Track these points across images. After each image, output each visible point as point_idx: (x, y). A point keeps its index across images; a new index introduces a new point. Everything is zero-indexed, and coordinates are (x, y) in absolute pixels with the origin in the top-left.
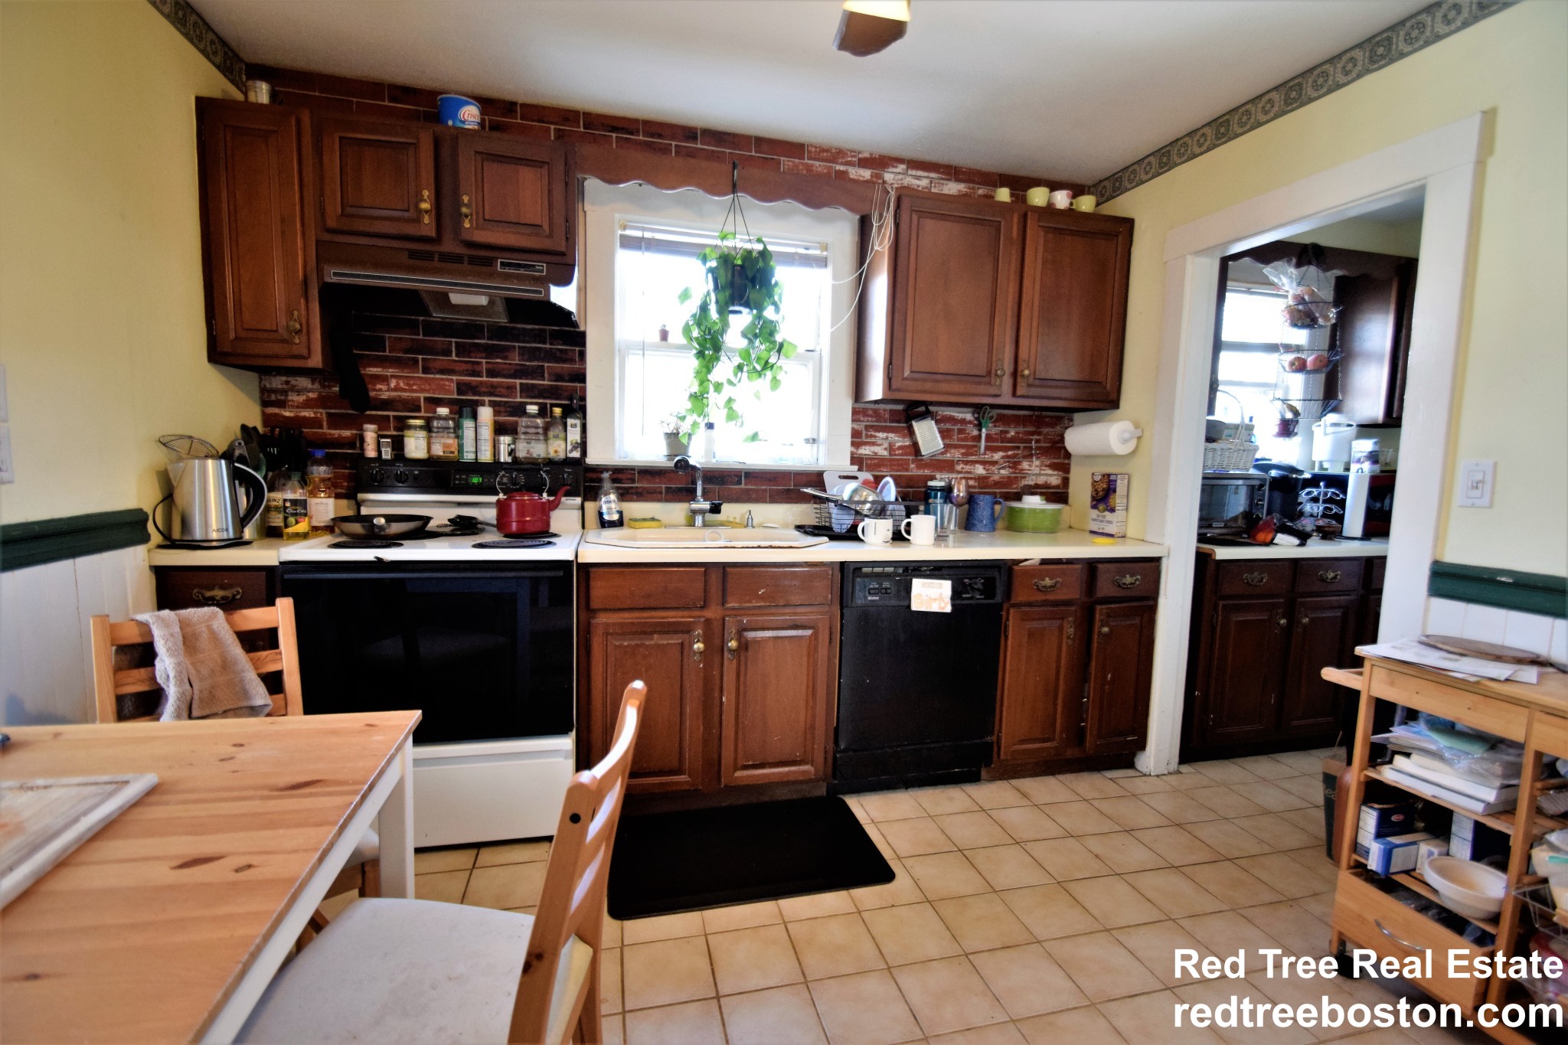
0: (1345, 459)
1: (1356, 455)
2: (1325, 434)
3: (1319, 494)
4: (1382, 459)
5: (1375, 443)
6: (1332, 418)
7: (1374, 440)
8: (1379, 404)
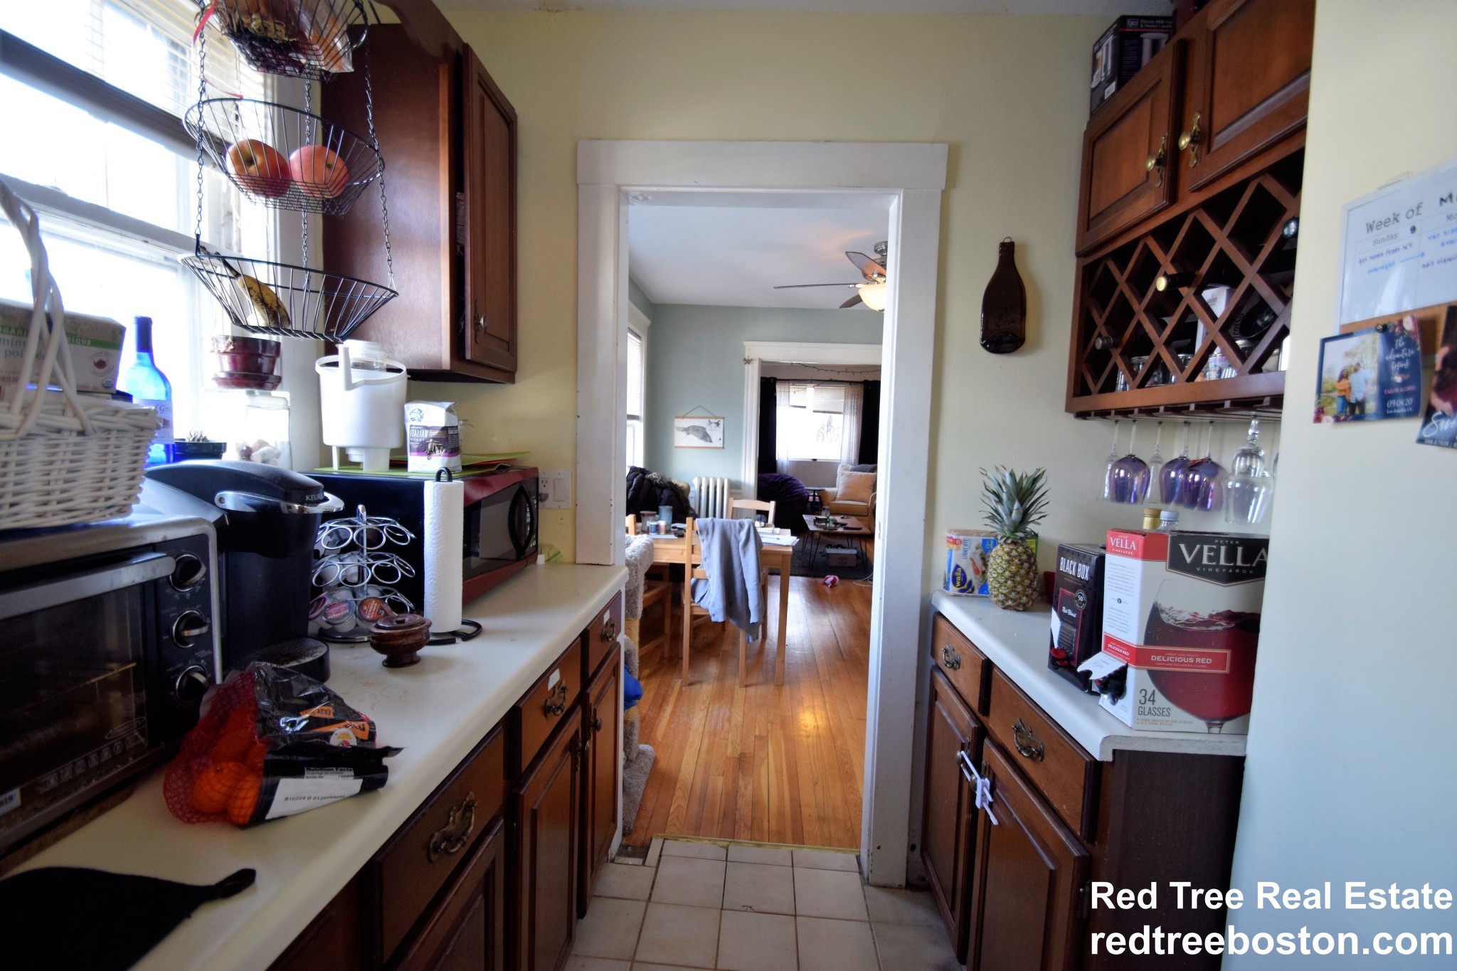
0: (395, 443)
1: (414, 437)
2: (350, 386)
3: (359, 537)
4: (465, 445)
5: (449, 410)
6: (353, 348)
7: (447, 405)
8: (440, 330)
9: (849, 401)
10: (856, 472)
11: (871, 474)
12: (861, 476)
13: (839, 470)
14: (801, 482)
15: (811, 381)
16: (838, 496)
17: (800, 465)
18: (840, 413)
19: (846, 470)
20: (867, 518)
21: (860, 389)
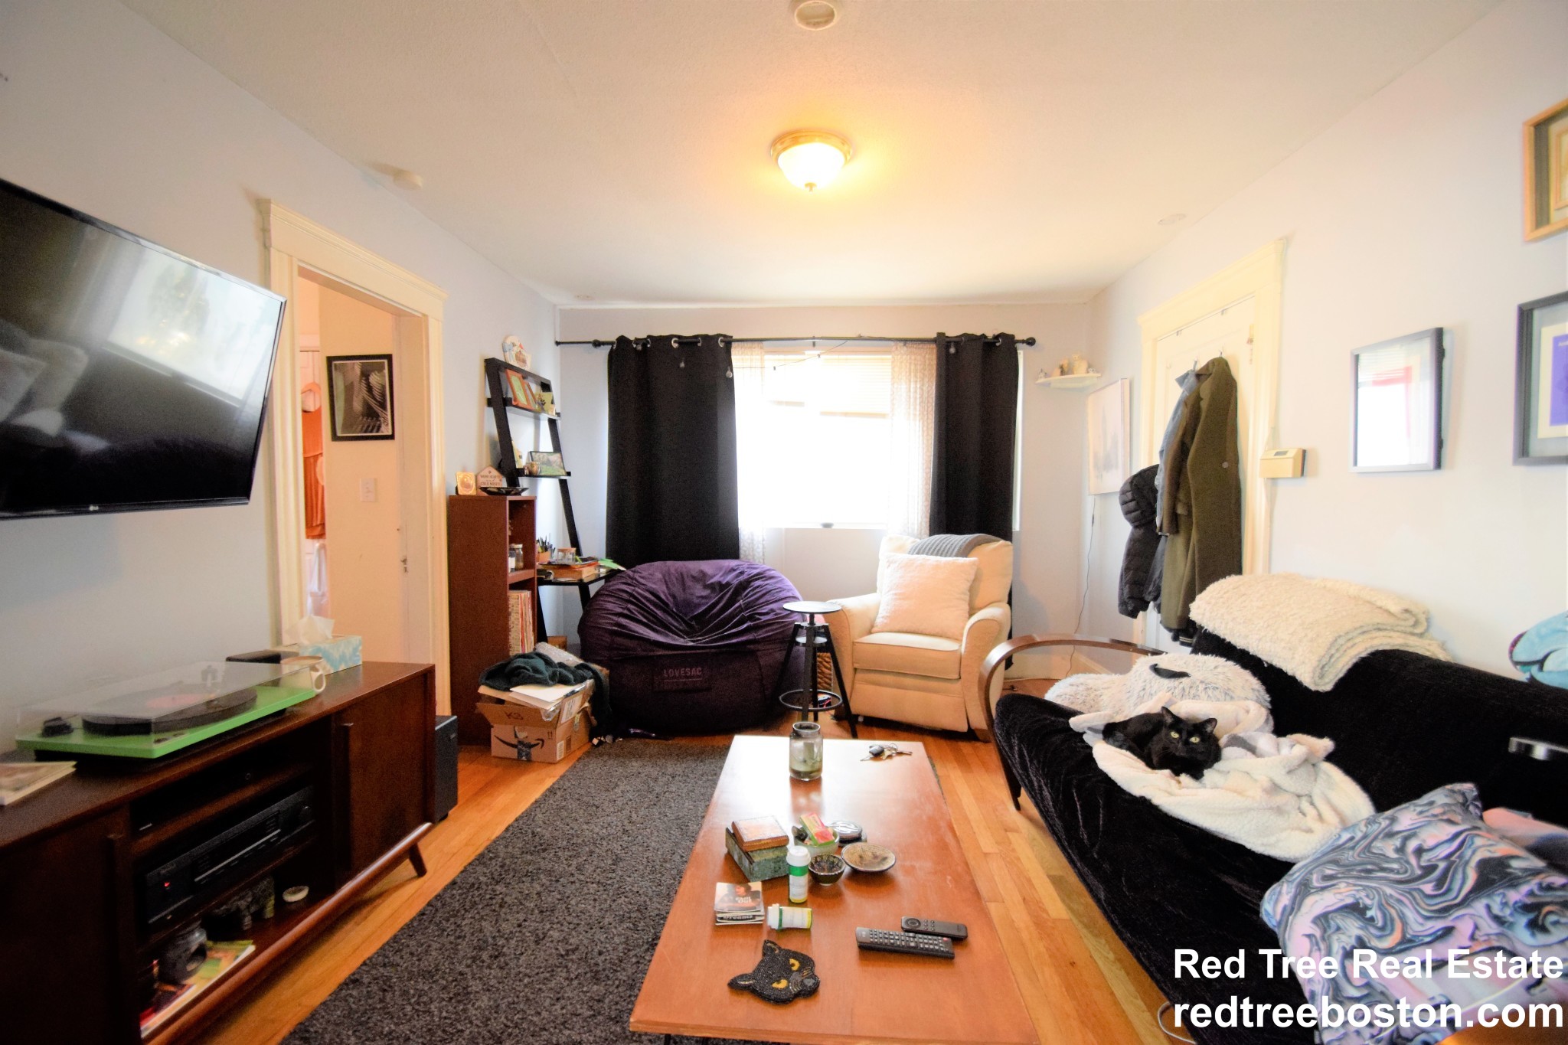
9: (904, 386)
10: (924, 556)
11: (961, 560)
12: (937, 567)
13: (884, 552)
14: (789, 583)
15: (814, 342)
16: (879, 621)
17: (794, 541)
18: (883, 416)
19: (900, 549)
20: (957, 686)
21: (929, 358)
